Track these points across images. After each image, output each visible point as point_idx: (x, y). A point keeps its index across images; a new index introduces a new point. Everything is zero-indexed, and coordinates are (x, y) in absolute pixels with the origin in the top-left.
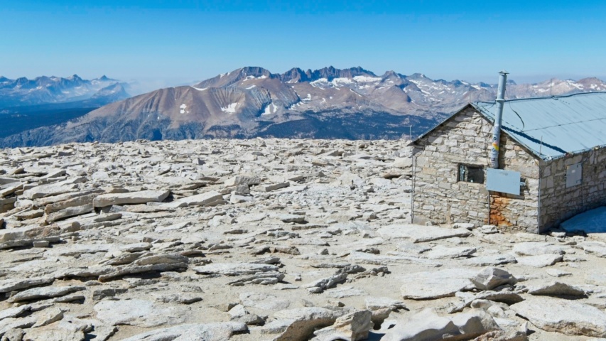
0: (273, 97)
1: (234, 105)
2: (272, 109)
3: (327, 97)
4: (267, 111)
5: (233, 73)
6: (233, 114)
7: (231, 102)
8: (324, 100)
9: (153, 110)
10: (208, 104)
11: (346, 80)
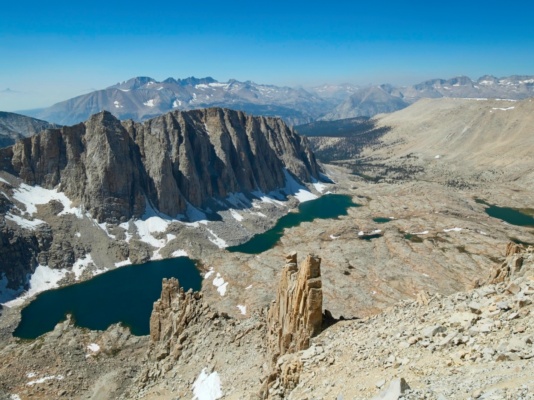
0: (177, 95)
1: (151, 101)
2: (178, 103)
3: (209, 95)
4: (175, 105)
5: (129, 81)
6: (154, 108)
7: (149, 99)
8: (208, 97)
9: (94, 105)
10: (134, 101)
11: (203, 86)
